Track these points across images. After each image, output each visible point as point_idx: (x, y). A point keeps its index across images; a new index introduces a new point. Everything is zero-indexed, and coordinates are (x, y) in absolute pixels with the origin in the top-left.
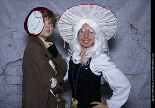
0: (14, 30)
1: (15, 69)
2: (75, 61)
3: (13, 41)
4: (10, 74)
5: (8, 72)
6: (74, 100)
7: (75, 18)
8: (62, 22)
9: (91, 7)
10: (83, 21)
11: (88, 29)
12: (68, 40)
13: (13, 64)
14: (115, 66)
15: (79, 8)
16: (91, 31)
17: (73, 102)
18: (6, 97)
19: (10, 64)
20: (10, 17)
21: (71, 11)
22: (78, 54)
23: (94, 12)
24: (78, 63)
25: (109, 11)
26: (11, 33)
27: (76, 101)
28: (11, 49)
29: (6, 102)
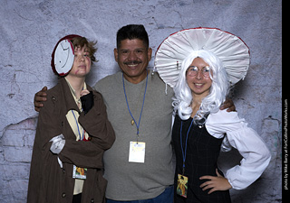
0: (17, 68)
1: (21, 136)
2: (183, 115)
3: (16, 88)
4: (11, 144)
5: (8, 141)
6: (182, 178)
7: (182, 48)
8: (162, 55)
9: (206, 32)
10: (194, 54)
11: (201, 65)
12: (172, 82)
13: (18, 127)
14: (247, 124)
15: (187, 34)
16: (208, 69)
17: (181, 181)
18: (5, 183)
19: (11, 128)
20: (10, 46)
21: (175, 38)
22: (187, 104)
23: (211, 39)
24: (187, 117)
25: (236, 38)
26: (13, 73)
27: (186, 178)
28: (12, 102)
29: (5, 192)
